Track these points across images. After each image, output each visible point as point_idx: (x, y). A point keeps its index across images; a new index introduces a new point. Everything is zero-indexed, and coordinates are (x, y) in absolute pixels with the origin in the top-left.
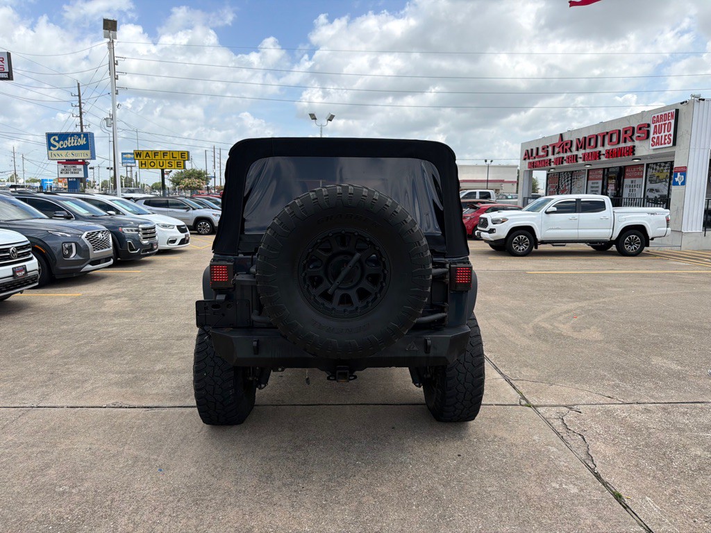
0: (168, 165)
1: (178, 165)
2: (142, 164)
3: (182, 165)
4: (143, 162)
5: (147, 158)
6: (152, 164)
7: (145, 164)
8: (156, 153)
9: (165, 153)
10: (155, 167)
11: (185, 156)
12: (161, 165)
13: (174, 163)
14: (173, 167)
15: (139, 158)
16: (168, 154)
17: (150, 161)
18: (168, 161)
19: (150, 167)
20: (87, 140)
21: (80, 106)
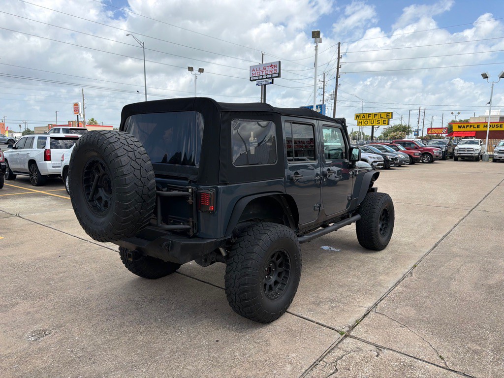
0: (377, 122)
1: (384, 123)
2: (359, 123)
3: (387, 122)
4: (360, 122)
5: (364, 118)
6: (366, 123)
7: (361, 123)
8: (369, 115)
9: (375, 115)
10: (368, 124)
11: (389, 115)
12: (372, 123)
13: (381, 121)
14: (380, 124)
15: (358, 119)
16: (378, 115)
17: (365, 121)
18: (377, 120)
19: (364, 125)
20: (321, 110)
21: (324, 88)
